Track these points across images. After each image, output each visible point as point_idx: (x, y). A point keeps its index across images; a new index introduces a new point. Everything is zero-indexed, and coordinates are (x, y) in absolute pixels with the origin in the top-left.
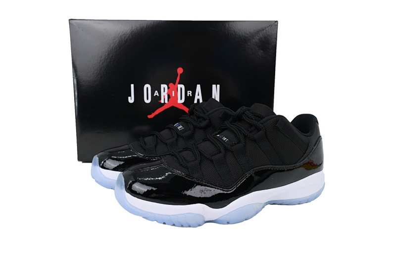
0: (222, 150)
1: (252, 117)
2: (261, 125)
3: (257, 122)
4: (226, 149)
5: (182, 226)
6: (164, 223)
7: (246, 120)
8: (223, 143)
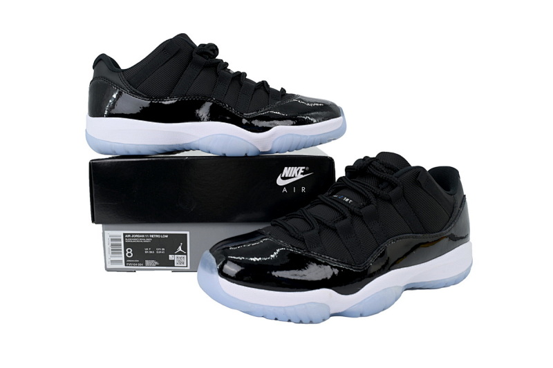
0: (348, 214)
1: (383, 169)
2: (396, 179)
3: (391, 176)
4: (353, 213)
5: (301, 322)
6: (276, 319)
7: (375, 173)
8: (348, 205)
